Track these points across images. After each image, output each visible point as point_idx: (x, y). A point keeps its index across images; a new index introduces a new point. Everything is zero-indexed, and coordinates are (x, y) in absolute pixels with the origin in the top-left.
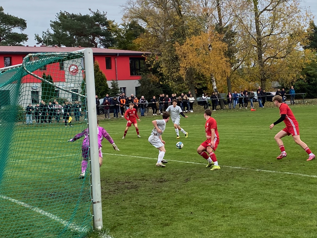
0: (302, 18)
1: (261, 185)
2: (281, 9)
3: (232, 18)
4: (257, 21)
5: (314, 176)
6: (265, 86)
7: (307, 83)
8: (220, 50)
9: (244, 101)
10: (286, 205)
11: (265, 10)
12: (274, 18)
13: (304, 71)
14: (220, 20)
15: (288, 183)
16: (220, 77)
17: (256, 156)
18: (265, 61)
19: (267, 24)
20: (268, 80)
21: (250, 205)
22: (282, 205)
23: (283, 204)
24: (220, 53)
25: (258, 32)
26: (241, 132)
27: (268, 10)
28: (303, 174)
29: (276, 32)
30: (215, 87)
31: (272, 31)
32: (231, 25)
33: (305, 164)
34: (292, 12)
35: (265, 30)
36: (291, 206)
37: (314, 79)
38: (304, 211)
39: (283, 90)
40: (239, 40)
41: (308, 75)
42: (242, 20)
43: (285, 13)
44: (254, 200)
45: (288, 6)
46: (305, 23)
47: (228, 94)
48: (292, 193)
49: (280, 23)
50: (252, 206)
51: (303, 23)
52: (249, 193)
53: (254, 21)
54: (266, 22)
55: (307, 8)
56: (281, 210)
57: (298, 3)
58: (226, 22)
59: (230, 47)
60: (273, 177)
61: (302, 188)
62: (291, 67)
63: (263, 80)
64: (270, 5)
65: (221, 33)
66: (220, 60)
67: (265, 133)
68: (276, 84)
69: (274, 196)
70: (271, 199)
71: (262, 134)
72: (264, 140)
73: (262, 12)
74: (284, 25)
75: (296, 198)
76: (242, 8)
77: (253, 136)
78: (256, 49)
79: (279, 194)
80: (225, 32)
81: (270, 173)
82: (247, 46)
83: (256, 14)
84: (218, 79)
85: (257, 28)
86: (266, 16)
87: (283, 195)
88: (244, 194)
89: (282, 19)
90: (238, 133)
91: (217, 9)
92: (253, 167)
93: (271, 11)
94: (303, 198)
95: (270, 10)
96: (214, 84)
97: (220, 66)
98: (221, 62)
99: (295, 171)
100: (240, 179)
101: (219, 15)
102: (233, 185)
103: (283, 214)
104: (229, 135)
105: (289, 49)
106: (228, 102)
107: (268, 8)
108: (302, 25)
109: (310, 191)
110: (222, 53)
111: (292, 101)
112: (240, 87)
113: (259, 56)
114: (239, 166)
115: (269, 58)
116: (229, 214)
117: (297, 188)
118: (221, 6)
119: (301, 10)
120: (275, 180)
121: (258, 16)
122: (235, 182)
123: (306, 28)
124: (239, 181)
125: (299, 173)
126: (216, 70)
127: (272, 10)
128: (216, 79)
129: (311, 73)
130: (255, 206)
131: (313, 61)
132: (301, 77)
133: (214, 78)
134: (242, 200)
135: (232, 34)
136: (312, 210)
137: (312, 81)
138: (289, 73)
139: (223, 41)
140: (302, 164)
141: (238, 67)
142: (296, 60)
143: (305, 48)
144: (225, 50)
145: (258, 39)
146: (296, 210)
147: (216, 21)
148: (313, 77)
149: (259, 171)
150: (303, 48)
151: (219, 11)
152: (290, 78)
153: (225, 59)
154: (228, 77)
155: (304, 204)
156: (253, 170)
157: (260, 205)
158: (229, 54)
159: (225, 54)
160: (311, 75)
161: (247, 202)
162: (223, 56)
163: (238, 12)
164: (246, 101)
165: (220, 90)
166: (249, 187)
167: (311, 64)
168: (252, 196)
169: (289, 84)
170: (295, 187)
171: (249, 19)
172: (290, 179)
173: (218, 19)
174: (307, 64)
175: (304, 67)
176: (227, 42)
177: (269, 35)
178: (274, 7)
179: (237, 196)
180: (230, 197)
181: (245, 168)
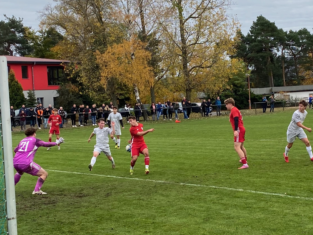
0: (228, 27)
1: (185, 200)
2: (206, 16)
3: (155, 25)
4: (182, 29)
5: (240, 190)
6: (190, 96)
7: (234, 94)
8: (143, 59)
9: (168, 113)
10: (211, 220)
11: (190, 17)
12: (200, 26)
13: (231, 82)
14: (144, 28)
15: (213, 196)
16: (143, 87)
17: (180, 169)
18: (190, 71)
19: (192, 32)
20: (193, 90)
21: (174, 220)
22: (206, 220)
23: (208, 219)
24: (143, 62)
25: (183, 40)
26: (164, 144)
27: (193, 18)
28: (228, 187)
29: (201, 40)
30: (138, 98)
31: (198, 39)
32: (155, 33)
33: (231, 178)
34: (219, 20)
35: (190, 39)
36: (216, 221)
37: (241, 89)
38: (229, 226)
39: (209, 100)
40: (163, 49)
41: (234, 85)
42: (166, 28)
43: (211, 20)
44: (177, 215)
45: (214, 13)
46: (231, 31)
47: (152, 105)
48: (218, 207)
49: (206, 31)
50: (176, 221)
51: (229, 31)
52: (173, 207)
53: (179, 29)
54: (191, 30)
55: (233, 15)
56: (206, 225)
57: (224, 11)
58: (150, 29)
59: (154, 56)
60: (198, 191)
61: (228, 202)
62: (217, 77)
63: (188, 91)
64: (195, 12)
66: (143, 70)
67: (190, 145)
68: (202, 95)
69: (198, 210)
70: (195, 214)
71: (187, 146)
72: (188, 153)
73: (187, 20)
74: (210, 33)
75: (222, 212)
76: (167, 15)
77: (178, 149)
78: (180, 58)
79: (204, 209)
80: (148, 40)
81: (195, 186)
82: (172, 54)
83: (181, 21)
84: (141, 89)
85: (182, 36)
86: (192, 23)
87: (208, 209)
88: (167, 209)
89: (208, 27)
90: (162, 146)
91: (140, 16)
92: (177, 181)
93: (197, 19)
94: (228, 212)
95: (195, 18)
96: (137, 94)
97: (143, 75)
98: (144, 71)
99: (220, 185)
100: (164, 193)
101: (143, 22)
102: (156, 199)
103: (207, 229)
104: (152, 147)
105: (216, 58)
106: (152, 113)
107: (194, 16)
108: (228, 33)
109: (236, 205)
110: (146, 62)
111: (218, 113)
112: (164, 98)
113: (184, 66)
114: (162, 180)
115: (194, 67)
116: (151, 230)
117: (223, 202)
118: (144, 13)
119: (228, 18)
120: (200, 194)
121: (183, 24)
122: (158, 197)
123: (233, 36)
124: (162, 195)
125: (224, 186)
127: (197, 17)
128: (139, 89)
129: (238, 84)
130: (178, 221)
131: (240, 71)
132: (228, 87)
133: (136, 89)
134: (165, 215)
135: (156, 43)
136: (238, 224)
137: (239, 91)
138: (215, 84)
139: (147, 49)
140: (228, 177)
141: (162, 77)
142: (222, 69)
143: (232, 57)
144: (149, 59)
145: (182, 48)
146: (221, 224)
147: (138, 29)
148: (240, 87)
149: (183, 185)
150: (230, 57)
151: (142, 18)
152: (216, 89)
153: (148, 68)
154: (151, 87)
155: (229, 218)
156: (177, 184)
157: (184, 220)
158: (153, 63)
159: (149, 63)
160: (238, 85)
161: (170, 217)
162: (146, 66)
163: (162, 20)
164: (171, 112)
165: (144, 100)
166: (173, 201)
167: (238, 74)
168: (175, 211)
169: (216, 94)
170: (220, 201)
171: (174, 27)
172: (216, 192)
173: (141, 26)
174: (233, 74)
175: (231, 77)
176: (150, 51)
177: (195, 44)
178: (200, 15)
179: (160, 211)
180: (153, 212)
181: (168, 182)
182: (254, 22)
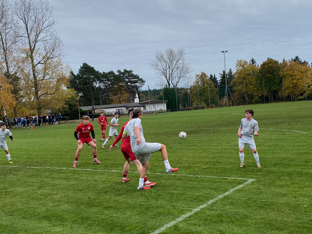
0: (64, 69)
1: (28, 176)
2: (49, 63)
3: (16, 68)
4: (34, 71)
5: (64, 168)
6: (40, 112)
7: (70, 110)
8: (8, 89)
10: (43, 187)
11: (39, 63)
12: (45, 69)
13: (67, 102)
14: (8, 70)
15: (47, 173)
16: (8, 107)
17: (28, 158)
18: (40, 96)
19: (41, 72)
20: (42, 109)
21: (20, 189)
22: (40, 188)
23: (41, 187)
24: (8, 91)
25: (35, 77)
26: (21, 143)
27: (41, 63)
28: (57, 167)
29: (47, 77)
30: (5, 114)
31: (44, 77)
32: (16, 73)
33: (60, 161)
34: (57, 65)
35: (40, 76)
36: (46, 188)
37: (74, 107)
38: (53, 190)
39: (54, 114)
40: (22, 82)
41: (70, 105)
42: (23, 70)
43: (52, 65)
44: (22, 186)
45: (54, 61)
46: (66, 72)
48: (48, 180)
49: (49, 72)
50: (20, 190)
51: (65, 72)
52: (20, 181)
53: (32, 70)
55: (67, 62)
56: (39, 191)
57: (61, 59)
58: (12, 71)
59: (16, 88)
60: (38, 171)
61: (55, 176)
62: (58, 100)
63: (39, 109)
64: (42, 60)
65: (9, 78)
67: (38, 143)
68: (49, 111)
69: (36, 182)
70: (33, 185)
71: (36, 143)
72: (36, 148)
73: (37, 65)
74: (53, 73)
75: (50, 182)
76: (23, 62)
77: (30, 146)
78: (33, 88)
79: (40, 181)
80: (11, 77)
81: (36, 168)
82: (28, 87)
83: (33, 66)
84: (7, 109)
85: (34, 75)
86: (40, 67)
87: (42, 181)
88: (16, 183)
89: (51, 69)
90: (19, 144)
91: (5, 62)
92: (25, 165)
93: (43, 64)
94: (54, 182)
95: (42, 64)
96: (5, 112)
97: (8, 100)
98: (9, 97)
99: (53, 166)
100: (15, 173)
101: (7, 66)
102: (9, 177)
103: (39, 193)
104: (13, 145)
105: (57, 89)
107: (41, 62)
108: (64, 73)
109: (60, 178)
110: (10, 91)
111: (59, 122)
112: (24, 114)
113: (35, 93)
114: (16, 166)
115: (43, 94)
116: (3, 196)
117: (52, 176)
118: (8, 61)
119: (63, 64)
120: (38, 173)
121: (34, 67)
122: (11, 176)
123: (68, 75)
124: (14, 175)
125: (55, 167)
126: (6, 103)
127: (44, 63)
128: (5, 109)
129: (72, 104)
130: (22, 190)
131: (73, 96)
132: (65, 106)
133: (4, 108)
134: (14, 187)
135: (17, 79)
136: (59, 189)
137: (73, 109)
138: (57, 104)
139: (10, 83)
140: (58, 161)
141: (21, 101)
142: (61, 95)
143: (68, 88)
144: (12, 90)
145: (34, 82)
146: (49, 190)
148: (74, 106)
149: (29, 168)
151: (7, 63)
152: (58, 107)
153: (12, 95)
154: (14, 107)
155: (54, 186)
156: (25, 167)
157: (26, 189)
158: (15, 92)
159: (12, 92)
160: (72, 105)
161: (17, 187)
162: (10, 93)
163: (20, 65)
165: (10, 116)
166: (21, 178)
167: (71, 98)
168: (21, 184)
169: (57, 111)
170: (50, 176)
171: (28, 69)
172: (49, 171)
173: (6, 69)
174: (68, 98)
175: (67, 100)
176: (13, 85)
177: (42, 80)
178: (45, 62)
179: (11, 184)
180: (6, 185)
181: (19, 167)
182: (81, 66)
